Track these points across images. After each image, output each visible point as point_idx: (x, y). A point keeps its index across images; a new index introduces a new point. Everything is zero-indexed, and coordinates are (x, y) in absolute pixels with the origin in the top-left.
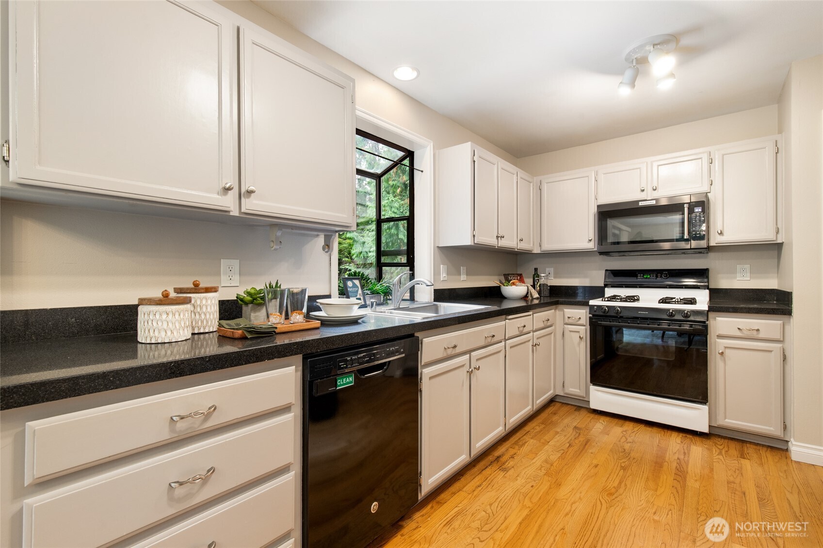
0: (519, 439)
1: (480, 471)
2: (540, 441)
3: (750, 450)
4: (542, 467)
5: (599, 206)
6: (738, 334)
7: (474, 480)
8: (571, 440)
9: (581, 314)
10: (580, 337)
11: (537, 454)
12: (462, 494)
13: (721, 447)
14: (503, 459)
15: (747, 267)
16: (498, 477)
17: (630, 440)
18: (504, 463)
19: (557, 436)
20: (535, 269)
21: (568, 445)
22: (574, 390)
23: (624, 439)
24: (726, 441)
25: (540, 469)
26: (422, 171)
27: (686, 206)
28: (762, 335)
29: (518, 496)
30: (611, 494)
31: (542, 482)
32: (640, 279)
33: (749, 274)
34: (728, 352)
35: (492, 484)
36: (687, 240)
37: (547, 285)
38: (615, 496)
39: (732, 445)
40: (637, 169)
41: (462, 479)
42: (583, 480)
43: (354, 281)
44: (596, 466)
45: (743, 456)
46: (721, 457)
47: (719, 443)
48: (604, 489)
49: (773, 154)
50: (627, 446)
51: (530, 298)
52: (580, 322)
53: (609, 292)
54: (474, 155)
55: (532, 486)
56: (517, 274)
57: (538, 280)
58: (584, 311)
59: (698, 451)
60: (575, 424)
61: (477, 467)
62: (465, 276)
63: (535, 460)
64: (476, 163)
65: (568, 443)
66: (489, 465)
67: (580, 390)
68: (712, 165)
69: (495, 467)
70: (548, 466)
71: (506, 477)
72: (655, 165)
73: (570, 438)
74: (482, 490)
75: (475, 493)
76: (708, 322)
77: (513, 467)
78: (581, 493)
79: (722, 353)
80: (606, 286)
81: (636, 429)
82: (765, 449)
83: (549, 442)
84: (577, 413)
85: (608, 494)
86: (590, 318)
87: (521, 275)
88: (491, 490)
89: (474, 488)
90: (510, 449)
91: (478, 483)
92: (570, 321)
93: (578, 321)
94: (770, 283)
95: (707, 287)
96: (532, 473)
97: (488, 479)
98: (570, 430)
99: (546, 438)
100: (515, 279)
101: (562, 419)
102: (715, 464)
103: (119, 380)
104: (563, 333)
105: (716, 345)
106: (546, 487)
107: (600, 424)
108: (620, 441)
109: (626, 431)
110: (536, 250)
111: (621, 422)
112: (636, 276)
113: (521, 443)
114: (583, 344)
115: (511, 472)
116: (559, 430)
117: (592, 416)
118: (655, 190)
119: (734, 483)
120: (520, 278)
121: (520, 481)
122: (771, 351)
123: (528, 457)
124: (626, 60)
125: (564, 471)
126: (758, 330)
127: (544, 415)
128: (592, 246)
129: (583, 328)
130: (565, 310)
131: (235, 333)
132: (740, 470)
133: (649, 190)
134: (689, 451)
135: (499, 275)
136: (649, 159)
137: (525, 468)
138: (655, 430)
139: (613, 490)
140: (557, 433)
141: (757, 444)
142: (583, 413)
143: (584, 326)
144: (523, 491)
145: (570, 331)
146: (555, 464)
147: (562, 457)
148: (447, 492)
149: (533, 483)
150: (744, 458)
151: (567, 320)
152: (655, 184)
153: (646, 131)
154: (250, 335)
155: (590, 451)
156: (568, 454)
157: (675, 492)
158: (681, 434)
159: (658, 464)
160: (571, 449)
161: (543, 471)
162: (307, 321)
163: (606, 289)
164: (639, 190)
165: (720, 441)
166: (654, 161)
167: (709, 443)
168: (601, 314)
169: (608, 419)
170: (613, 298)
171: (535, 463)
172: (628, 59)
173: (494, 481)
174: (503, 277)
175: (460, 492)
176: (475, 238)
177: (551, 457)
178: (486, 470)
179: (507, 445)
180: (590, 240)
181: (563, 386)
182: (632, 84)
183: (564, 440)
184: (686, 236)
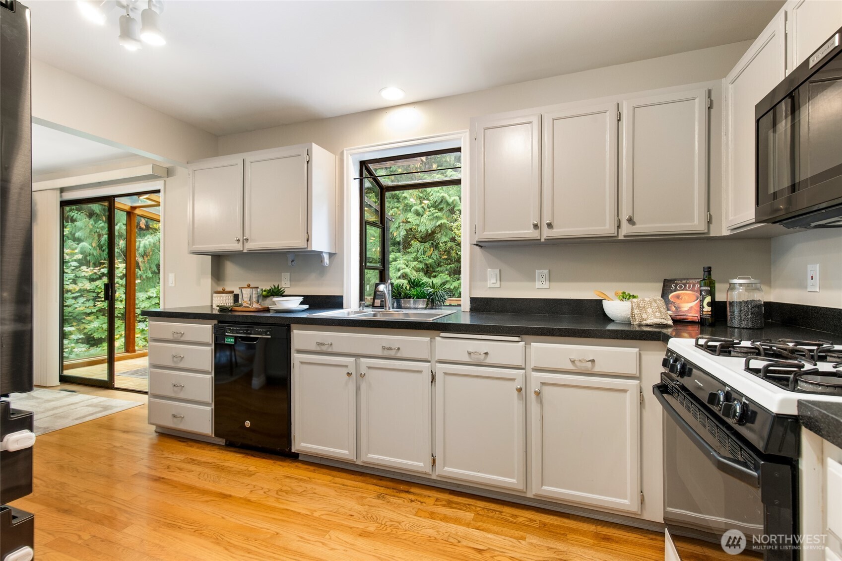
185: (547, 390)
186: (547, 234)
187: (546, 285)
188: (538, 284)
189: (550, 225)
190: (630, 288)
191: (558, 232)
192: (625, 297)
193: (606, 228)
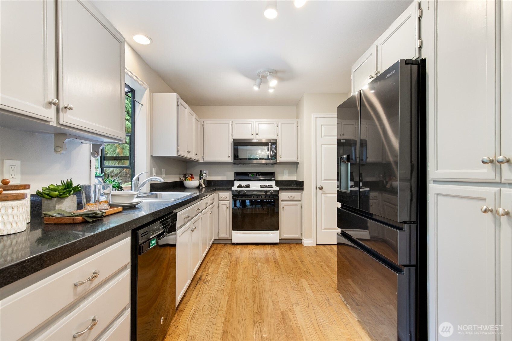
0: (205, 266)
1: (194, 288)
2: (216, 264)
3: (292, 246)
4: (223, 275)
5: (234, 140)
6: (288, 199)
7: (193, 293)
8: (230, 259)
9: (228, 195)
10: (227, 207)
11: (218, 270)
12: (191, 302)
13: (284, 247)
14: (203, 278)
15: (287, 171)
16: (205, 287)
17: (253, 253)
18: (205, 280)
19: (223, 260)
20: (201, 171)
21: (230, 262)
22: (223, 235)
23: (250, 254)
24: (284, 244)
25: (223, 277)
26: (142, 105)
27: (270, 144)
28: (295, 199)
29: (220, 292)
30: (257, 277)
31: (227, 282)
32: (249, 177)
33: (287, 174)
34: (285, 207)
35: (204, 291)
36: (269, 159)
37: (206, 180)
38: (258, 277)
39: (287, 245)
40: (250, 123)
41: (186, 295)
42: (243, 275)
43: (98, 178)
44: (246, 268)
45: (291, 249)
46: (285, 251)
47: (282, 246)
48: (253, 276)
49: (296, 127)
50: (253, 256)
51: (201, 187)
52: (227, 199)
53: (237, 183)
54: (178, 102)
55: (224, 285)
56: (190, 174)
57: (203, 177)
58: (229, 193)
59: (277, 250)
60: (228, 252)
61: (191, 286)
62: (164, 175)
63: (218, 273)
64: (179, 106)
65: (229, 261)
66: (197, 283)
67: (226, 234)
68: (278, 127)
69: (201, 283)
70: (226, 274)
71: (209, 286)
72: (257, 123)
73: (229, 259)
74: (201, 296)
75: (198, 299)
76: (278, 195)
77: (210, 280)
78: (245, 281)
79: (283, 207)
80: (235, 180)
81: (253, 248)
82: (296, 244)
83: (220, 263)
84: (226, 247)
85: (256, 277)
86: (232, 196)
87: (192, 174)
88: (205, 294)
89: (196, 297)
90: (204, 272)
91: (197, 294)
92: (222, 199)
93: (226, 199)
94: (293, 178)
95: (275, 180)
96: (220, 280)
97: (201, 290)
98: (227, 255)
99: (218, 261)
100: (189, 177)
101: (221, 251)
102: (284, 254)
103: (50, 259)
104: (218, 205)
105: (281, 204)
106: (230, 283)
107: (238, 249)
108: (249, 255)
109: (250, 250)
110: (201, 161)
111: (246, 246)
112: (248, 175)
113: (207, 268)
114: (228, 210)
115: (210, 283)
116: (222, 256)
117: (233, 246)
118: (257, 135)
119: (292, 259)
120: (192, 176)
121: (217, 285)
122: (298, 205)
123: (214, 273)
124: (257, 74)
125: (234, 274)
126: (294, 197)
127: (211, 251)
128: (230, 159)
129: (228, 202)
130: (219, 193)
131: (76, 219)
132: (292, 253)
133: (255, 134)
134: (275, 251)
135: (180, 174)
136: (255, 120)
137: (216, 278)
138: (260, 246)
139: (257, 275)
140: (222, 258)
141: (293, 243)
142: (229, 246)
143: (229, 201)
144: (221, 289)
145: (222, 204)
146: (228, 272)
147: (230, 268)
148: (182, 304)
149: (223, 284)
150: (292, 249)
151: (220, 199)
152: (257, 132)
153: (252, 106)
154: (90, 219)
155: (240, 262)
156: (232, 266)
157: (277, 269)
158: (269, 246)
159: (267, 260)
160: (232, 263)
161: (225, 277)
162: (110, 208)
163: (235, 182)
164: (251, 134)
165: (282, 245)
166: (257, 121)
167: (279, 246)
168: (238, 194)
169: (240, 246)
170: (240, 186)
171: (219, 275)
172: (258, 75)
173: (204, 289)
174: (183, 176)
175: (190, 301)
176: (179, 152)
177: (225, 270)
178: (197, 286)
179: (201, 271)
180: (229, 157)
181: (218, 234)
182: (259, 86)
183: (227, 261)
184: (270, 158)
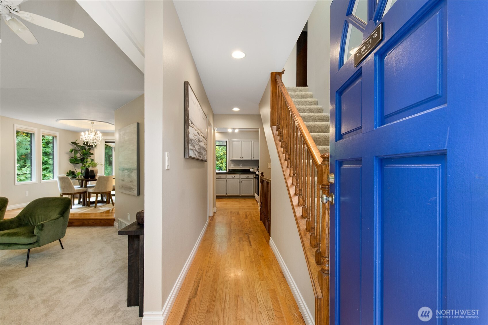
185: (243, 181)
186: (242, 159)
187: (241, 167)
188: (240, 167)
189: (243, 158)
190: (253, 167)
191: (244, 159)
192: (253, 168)
193: (250, 159)
